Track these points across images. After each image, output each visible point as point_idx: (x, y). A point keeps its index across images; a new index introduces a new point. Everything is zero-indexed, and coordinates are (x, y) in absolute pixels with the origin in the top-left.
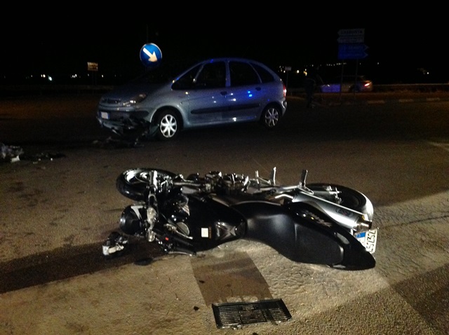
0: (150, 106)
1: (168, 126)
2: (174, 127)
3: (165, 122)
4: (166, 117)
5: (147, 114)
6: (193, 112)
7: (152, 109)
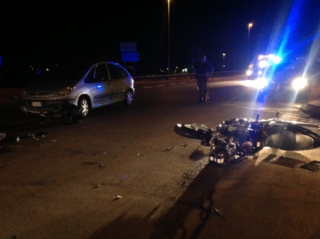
0: (76, 95)
1: (85, 107)
2: (87, 108)
3: (83, 105)
4: (83, 102)
5: (74, 100)
6: (96, 98)
7: (77, 97)
